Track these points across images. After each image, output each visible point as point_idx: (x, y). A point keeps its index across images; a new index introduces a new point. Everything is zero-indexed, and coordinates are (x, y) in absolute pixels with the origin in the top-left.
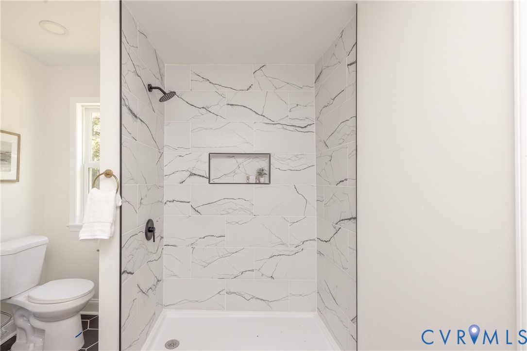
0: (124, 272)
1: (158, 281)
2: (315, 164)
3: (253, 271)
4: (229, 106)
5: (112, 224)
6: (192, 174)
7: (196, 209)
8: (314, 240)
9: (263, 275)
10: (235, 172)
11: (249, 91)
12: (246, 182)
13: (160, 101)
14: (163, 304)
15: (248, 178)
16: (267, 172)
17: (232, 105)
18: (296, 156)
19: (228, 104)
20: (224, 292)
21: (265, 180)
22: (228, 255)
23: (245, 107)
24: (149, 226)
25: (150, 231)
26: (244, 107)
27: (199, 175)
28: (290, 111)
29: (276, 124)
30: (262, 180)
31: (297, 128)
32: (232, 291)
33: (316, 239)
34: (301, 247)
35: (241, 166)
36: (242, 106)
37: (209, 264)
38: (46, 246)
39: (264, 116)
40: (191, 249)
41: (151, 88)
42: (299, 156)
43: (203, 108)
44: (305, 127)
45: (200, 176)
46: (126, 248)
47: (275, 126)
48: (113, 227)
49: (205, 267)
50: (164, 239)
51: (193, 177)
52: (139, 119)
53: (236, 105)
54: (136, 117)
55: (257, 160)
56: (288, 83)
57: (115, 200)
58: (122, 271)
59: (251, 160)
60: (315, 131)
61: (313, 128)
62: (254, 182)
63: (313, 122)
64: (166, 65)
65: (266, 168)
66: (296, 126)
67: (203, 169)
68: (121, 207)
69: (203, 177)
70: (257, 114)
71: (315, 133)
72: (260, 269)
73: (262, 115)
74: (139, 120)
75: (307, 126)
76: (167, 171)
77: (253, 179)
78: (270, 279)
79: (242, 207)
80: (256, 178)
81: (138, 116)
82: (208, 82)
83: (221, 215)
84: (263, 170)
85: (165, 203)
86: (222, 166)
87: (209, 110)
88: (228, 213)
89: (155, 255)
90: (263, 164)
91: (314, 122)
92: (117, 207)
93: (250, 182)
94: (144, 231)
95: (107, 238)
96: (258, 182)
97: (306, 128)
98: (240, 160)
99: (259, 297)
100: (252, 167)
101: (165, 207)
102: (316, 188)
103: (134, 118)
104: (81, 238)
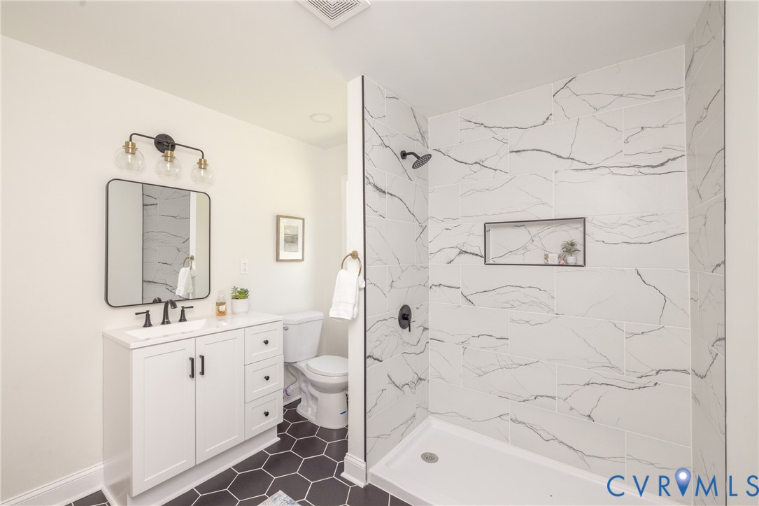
0: (370, 356)
1: (420, 379)
2: (687, 231)
3: (554, 398)
4: (514, 153)
5: (354, 305)
6: (463, 252)
7: (468, 297)
8: (685, 371)
9: (572, 409)
10: (526, 248)
11: (545, 124)
12: (543, 263)
13: (413, 167)
14: (429, 409)
15: (546, 257)
16: (580, 247)
17: (518, 151)
18: (640, 218)
19: (512, 152)
20: (508, 418)
21: (577, 259)
22: (513, 366)
23: (540, 150)
24: (404, 312)
25: (405, 318)
26: (538, 150)
27: (471, 253)
28: (627, 141)
29: (595, 168)
30: (571, 260)
31: (642, 170)
32: (520, 419)
33: (690, 371)
34: (654, 379)
35: (536, 239)
36: (533, 150)
37: (486, 373)
38: (321, 322)
39: (573, 159)
40: (462, 350)
41: (404, 155)
42: (646, 219)
43: (476, 163)
45: (473, 254)
46: (372, 333)
47: (594, 171)
48: (356, 308)
49: (480, 376)
50: (429, 331)
51: (462, 256)
52: (388, 193)
53: (524, 151)
54: (384, 192)
55: (564, 227)
56: (622, 95)
57: (358, 282)
58: (367, 355)
59: (553, 229)
60: (686, 170)
61: (682, 164)
62: (557, 263)
63: (682, 153)
64: (429, 119)
65: (579, 241)
66: (639, 167)
67: (477, 245)
68: (365, 288)
69: (477, 255)
70: (561, 157)
71: (686, 173)
72: (567, 399)
73: (568, 158)
74: (388, 196)
75: (667, 161)
76: (432, 248)
77: (554, 259)
78: (587, 419)
79: (535, 300)
80: (559, 257)
81: (386, 191)
82: (482, 127)
83: (502, 308)
84: (572, 244)
85: (431, 287)
86: (509, 238)
87: (484, 164)
88: (513, 307)
89: (413, 347)
90: (574, 234)
91: (685, 153)
92: (360, 289)
93: (550, 263)
94: (397, 317)
96: (562, 262)
97: (663, 167)
98: (534, 230)
99: (565, 442)
100: (554, 240)
101: (431, 292)
102: (689, 275)
103: (382, 194)
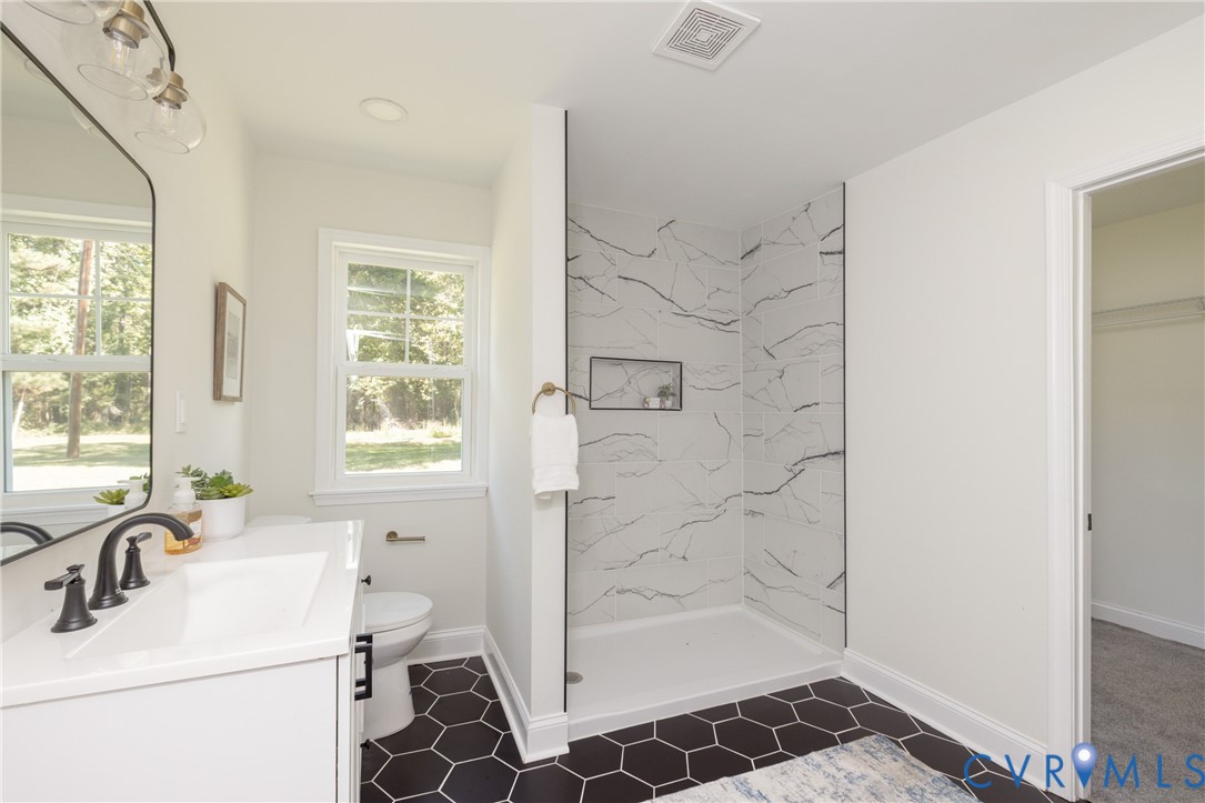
2: (742, 381)
3: (657, 550)
4: (622, 279)
8: (740, 495)
9: (671, 555)
10: (623, 390)
11: (651, 258)
12: (642, 407)
15: (646, 401)
16: (676, 392)
17: (626, 279)
18: (717, 367)
19: (620, 277)
20: (615, 591)
21: (673, 403)
22: (620, 528)
23: (646, 284)
26: (644, 283)
27: (573, 394)
28: (709, 298)
29: (689, 316)
30: (668, 404)
31: (718, 325)
32: (626, 588)
33: (743, 494)
34: (724, 507)
35: (632, 381)
36: (639, 281)
37: (591, 546)
39: (672, 302)
42: (721, 369)
43: (580, 278)
44: (729, 324)
45: (576, 395)
47: (688, 318)
53: (631, 279)
55: (657, 370)
56: (707, 255)
59: (647, 369)
60: (741, 332)
61: (738, 326)
62: (658, 407)
63: (738, 318)
65: (676, 385)
66: (716, 322)
67: (580, 385)
69: (580, 397)
70: (663, 297)
71: (741, 335)
72: (667, 547)
73: (669, 300)
75: (731, 322)
77: (653, 402)
78: (682, 561)
79: (642, 448)
80: (659, 401)
82: (589, 235)
83: (609, 461)
84: (669, 388)
86: (608, 378)
87: (591, 282)
88: (620, 459)
91: (740, 318)
93: (651, 407)
95: (576, 488)
96: (662, 406)
98: (631, 369)
99: (665, 592)
100: (650, 381)
102: (742, 416)
104: (538, 491)
